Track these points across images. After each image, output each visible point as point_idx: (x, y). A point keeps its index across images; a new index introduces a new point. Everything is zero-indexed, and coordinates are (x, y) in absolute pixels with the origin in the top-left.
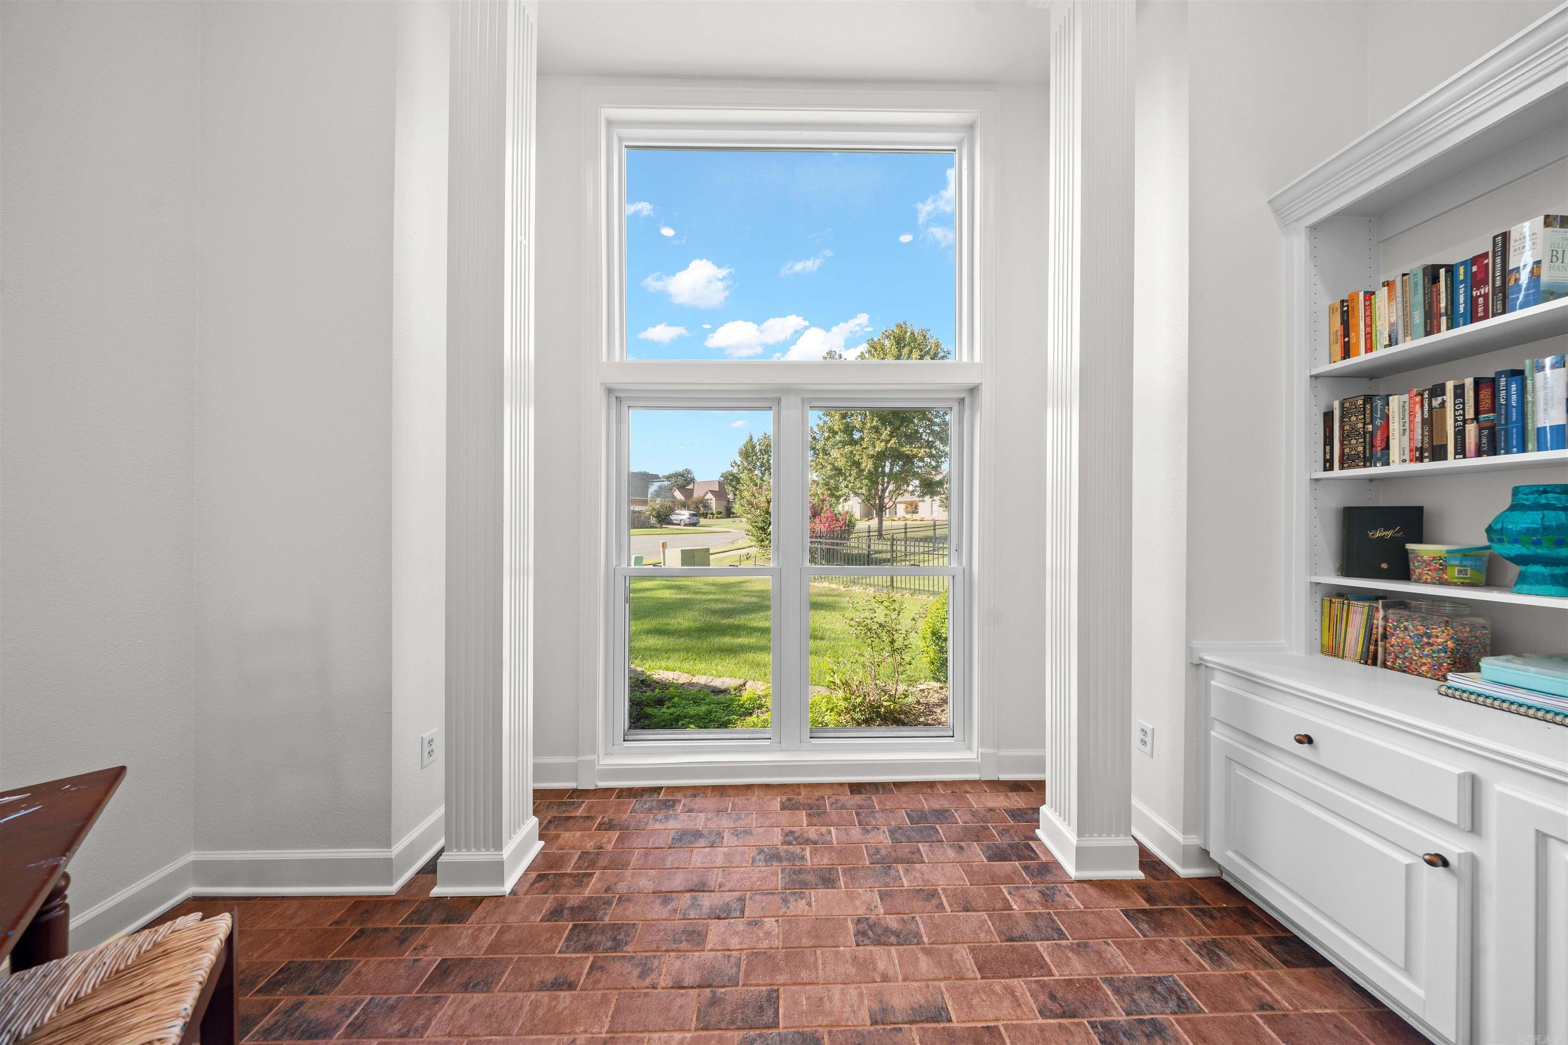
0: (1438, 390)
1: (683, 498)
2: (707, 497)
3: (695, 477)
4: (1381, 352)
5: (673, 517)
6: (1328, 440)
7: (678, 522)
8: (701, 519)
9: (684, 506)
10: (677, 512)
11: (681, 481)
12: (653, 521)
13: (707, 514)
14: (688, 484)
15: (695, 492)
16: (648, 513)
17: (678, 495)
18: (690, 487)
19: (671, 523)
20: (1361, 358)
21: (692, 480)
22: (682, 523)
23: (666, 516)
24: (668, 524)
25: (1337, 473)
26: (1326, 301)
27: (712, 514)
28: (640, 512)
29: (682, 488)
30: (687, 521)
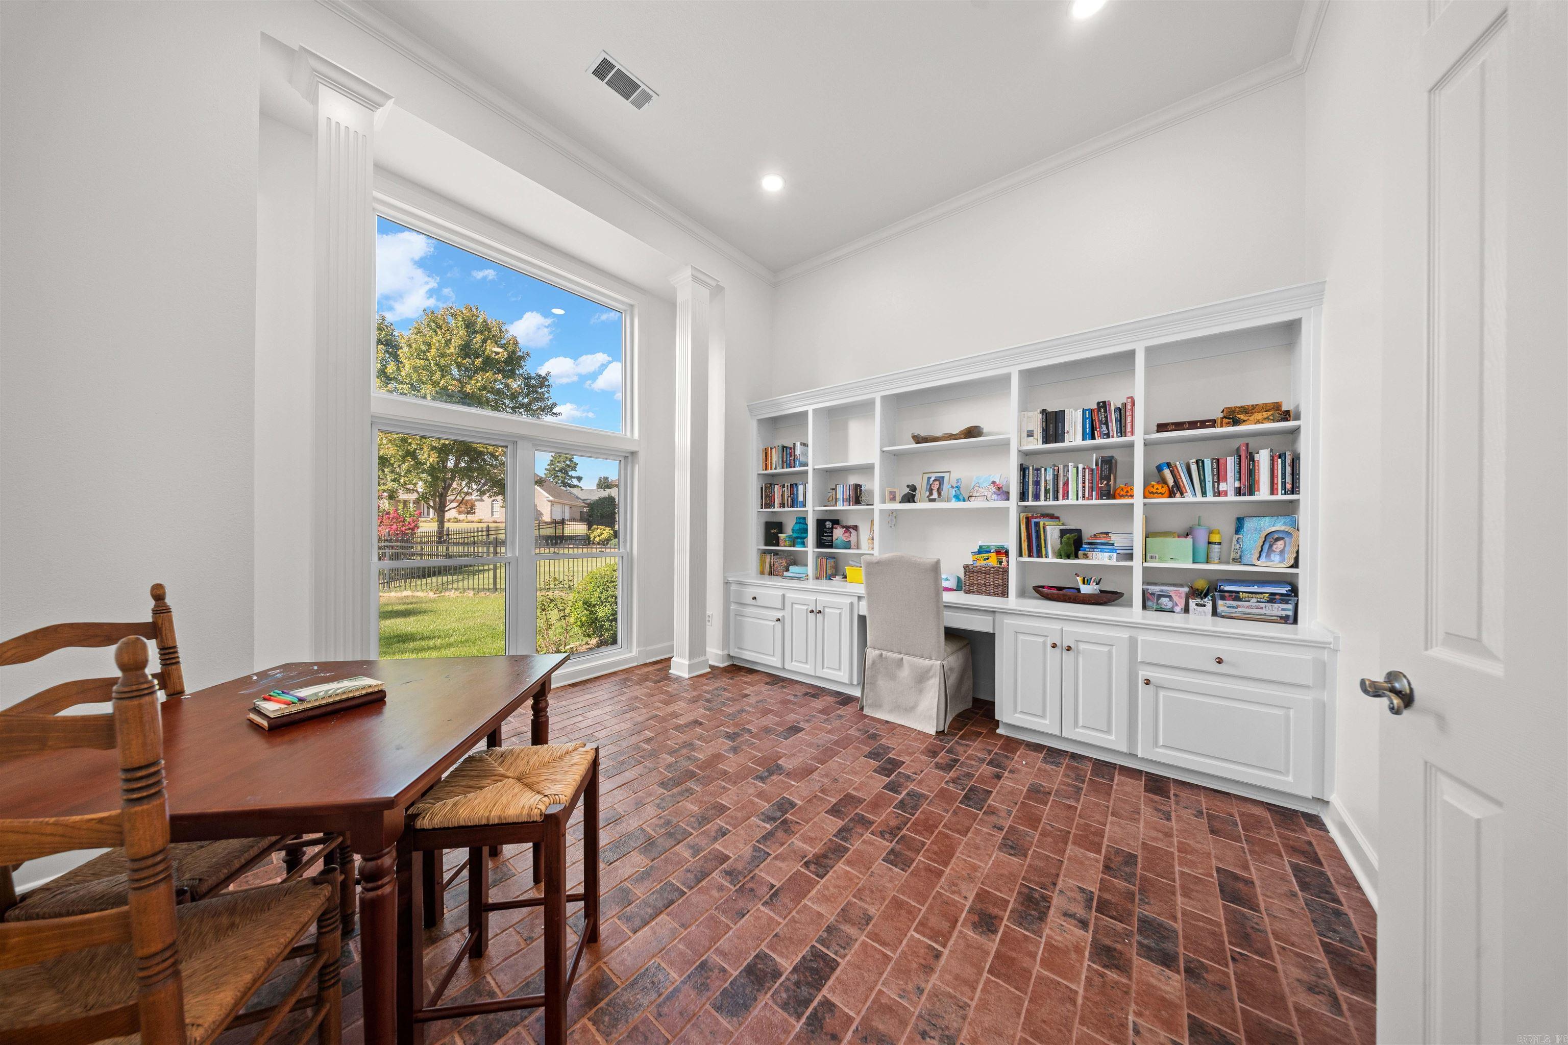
0: (784, 486)
4: (773, 471)
6: (762, 498)
20: (769, 471)
25: (764, 510)
26: (762, 447)
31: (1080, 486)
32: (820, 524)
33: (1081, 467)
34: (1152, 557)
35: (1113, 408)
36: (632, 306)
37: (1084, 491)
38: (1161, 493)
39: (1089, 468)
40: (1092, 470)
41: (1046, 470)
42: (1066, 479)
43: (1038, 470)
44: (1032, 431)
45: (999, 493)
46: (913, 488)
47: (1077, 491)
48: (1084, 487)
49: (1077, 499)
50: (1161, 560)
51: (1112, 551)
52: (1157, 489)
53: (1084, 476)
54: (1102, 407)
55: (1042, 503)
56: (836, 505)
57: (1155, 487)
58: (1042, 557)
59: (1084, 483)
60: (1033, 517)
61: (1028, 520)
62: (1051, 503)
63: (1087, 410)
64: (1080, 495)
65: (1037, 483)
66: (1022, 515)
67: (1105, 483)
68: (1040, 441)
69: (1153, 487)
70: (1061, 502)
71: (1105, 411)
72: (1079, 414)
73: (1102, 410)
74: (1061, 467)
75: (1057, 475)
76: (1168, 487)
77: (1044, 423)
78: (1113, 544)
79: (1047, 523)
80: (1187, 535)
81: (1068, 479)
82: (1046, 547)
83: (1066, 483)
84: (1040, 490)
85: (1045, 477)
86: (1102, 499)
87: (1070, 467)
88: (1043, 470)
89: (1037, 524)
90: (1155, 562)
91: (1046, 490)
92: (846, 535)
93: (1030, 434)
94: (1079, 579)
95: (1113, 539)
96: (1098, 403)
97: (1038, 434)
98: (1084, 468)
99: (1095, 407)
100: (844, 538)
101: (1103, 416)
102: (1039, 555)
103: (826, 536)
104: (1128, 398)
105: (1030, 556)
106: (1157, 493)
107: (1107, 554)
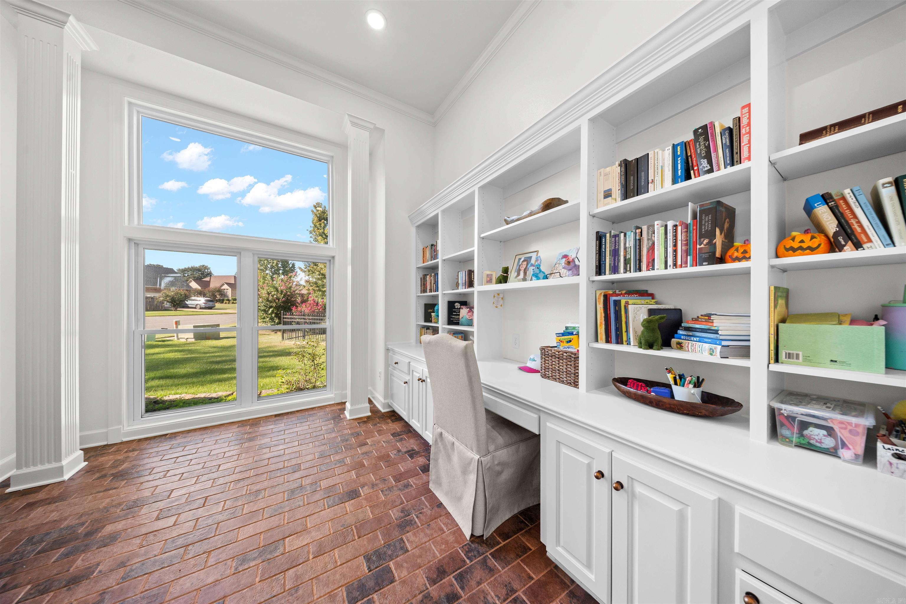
0: (431, 276)
1: (199, 288)
2: (223, 288)
3: (212, 272)
4: (427, 264)
5: (188, 302)
6: (421, 286)
7: (194, 306)
8: (216, 304)
9: (200, 293)
10: (193, 298)
11: (197, 275)
12: (167, 305)
13: (223, 300)
14: (205, 277)
15: (211, 283)
16: (162, 299)
17: (194, 285)
18: (207, 279)
19: (187, 307)
20: (425, 264)
21: (210, 274)
22: (198, 307)
23: (181, 301)
24: (184, 307)
25: (422, 294)
26: (421, 247)
27: (228, 300)
28: (152, 298)
29: (198, 280)
30: (203, 305)
31: (670, 250)
32: (451, 305)
33: (670, 224)
34: (789, 356)
35: (718, 131)
36: (332, 157)
37: (675, 256)
38: (809, 248)
39: (682, 223)
40: (687, 226)
41: (625, 235)
42: (651, 243)
43: (616, 236)
44: (610, 190)
45: (570, 267)
46: (506, 270)
47: (666, 258)
48: (675, 251)
49: (666, 268)
50: (808, 361)
51: (714, 342)
52: (802, 241)
53: (675, 236)
54: (701, 134)
55: (621, 276)
56: (458, 289)
57: (798, 239)
58: (622, 343)
59: (675, 245)
60: (612, 295)
61: (606, 298)
62: (633, 275)
63: (678, 145)
64: (670, 262)
65: (615, 253)
66: (598, 293)
67: (706, 241)
68: (619, 199)
69: (793, 239)
70: (645, 273)
71: (707, 139)
72: (668, 154)
73: (701, 139)
74: (645, 228)
75: (640, 240)
76: (827, 236)
77: (623, 177)
78: (716, 332)
79: (630, 302)
80: (876, 318)
81: (654, 244)
82: (627, 331)
83: (652, 249)
84: (619, 261)
85: (625, 244)
86: (701, 265)
87: (656, 227)
88: (622, 235)
89: (617, 303)
90: (798, 364)
91: (625, 260)
92: (470, 314)
93: (608, 194)
94: (670, 377)
95: (717, 323)
96: (695, 132)
97: (617, 192)
98: (676, 226)
99: (690, 137)
100: (467, 317)
101: (702, 147)
102: (619, 341)
103: (455, 315)
104: (743, 107)
105: (608, 341)
106: (801, 248)
107: (707, 346)
